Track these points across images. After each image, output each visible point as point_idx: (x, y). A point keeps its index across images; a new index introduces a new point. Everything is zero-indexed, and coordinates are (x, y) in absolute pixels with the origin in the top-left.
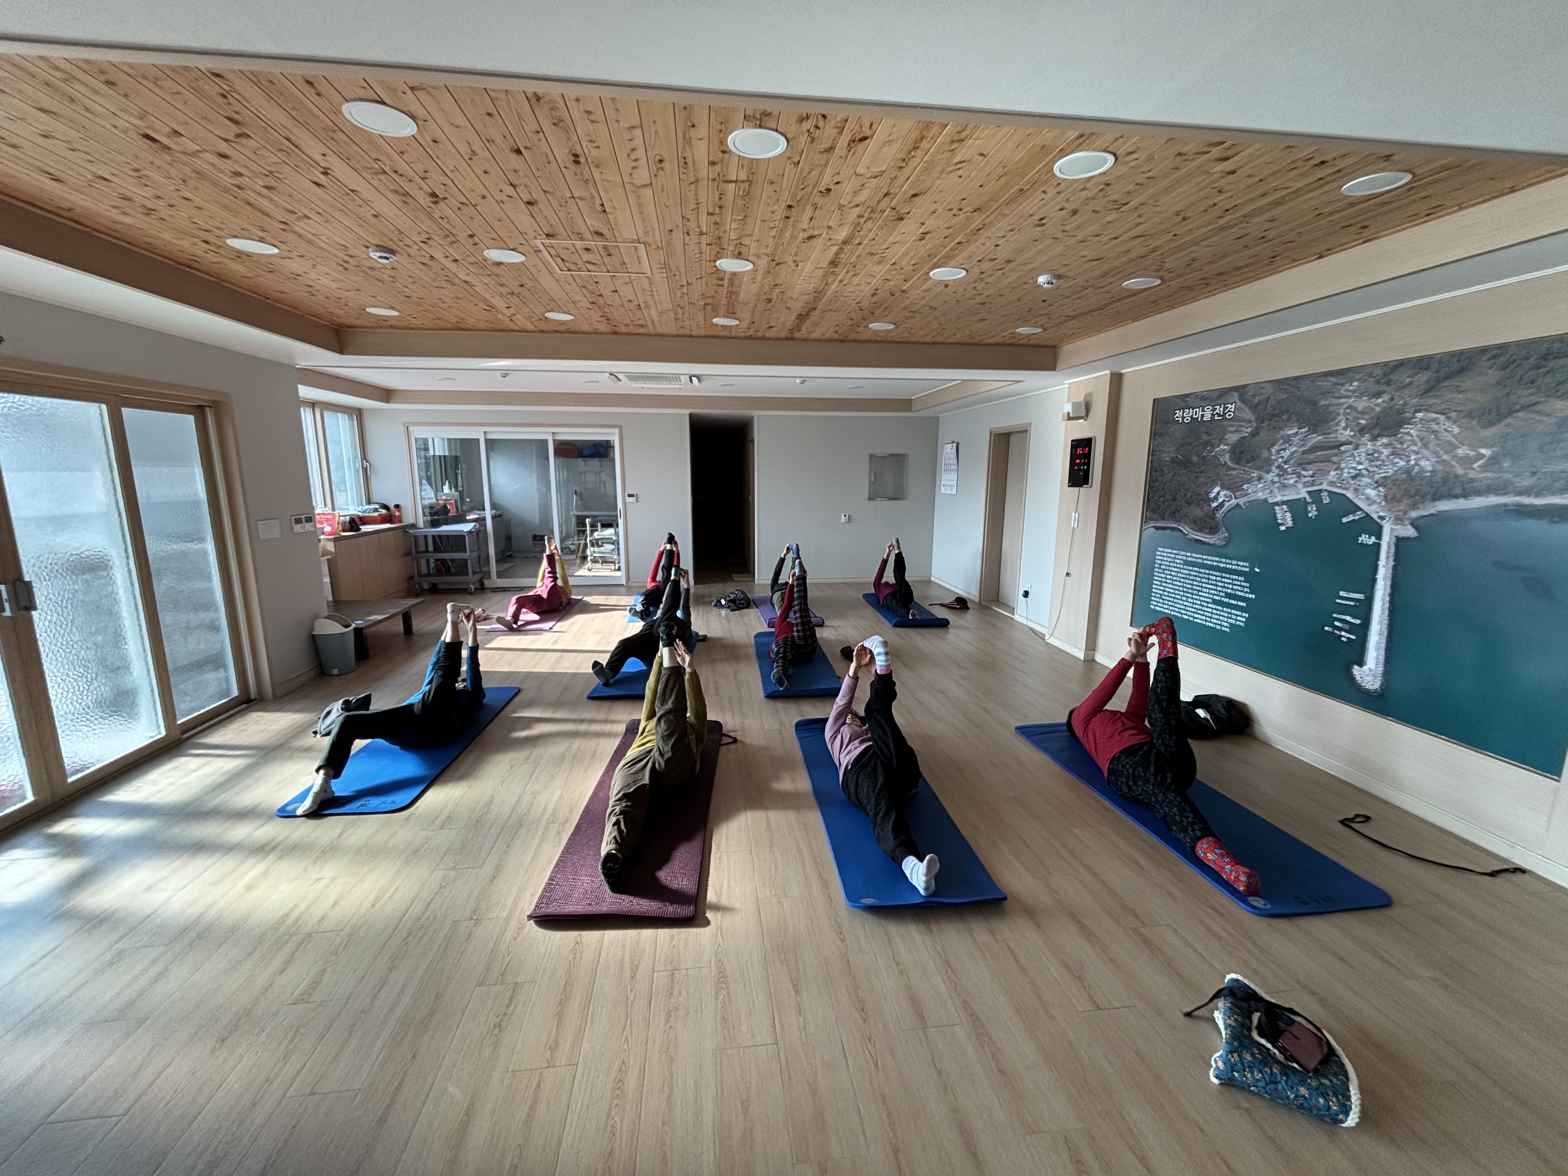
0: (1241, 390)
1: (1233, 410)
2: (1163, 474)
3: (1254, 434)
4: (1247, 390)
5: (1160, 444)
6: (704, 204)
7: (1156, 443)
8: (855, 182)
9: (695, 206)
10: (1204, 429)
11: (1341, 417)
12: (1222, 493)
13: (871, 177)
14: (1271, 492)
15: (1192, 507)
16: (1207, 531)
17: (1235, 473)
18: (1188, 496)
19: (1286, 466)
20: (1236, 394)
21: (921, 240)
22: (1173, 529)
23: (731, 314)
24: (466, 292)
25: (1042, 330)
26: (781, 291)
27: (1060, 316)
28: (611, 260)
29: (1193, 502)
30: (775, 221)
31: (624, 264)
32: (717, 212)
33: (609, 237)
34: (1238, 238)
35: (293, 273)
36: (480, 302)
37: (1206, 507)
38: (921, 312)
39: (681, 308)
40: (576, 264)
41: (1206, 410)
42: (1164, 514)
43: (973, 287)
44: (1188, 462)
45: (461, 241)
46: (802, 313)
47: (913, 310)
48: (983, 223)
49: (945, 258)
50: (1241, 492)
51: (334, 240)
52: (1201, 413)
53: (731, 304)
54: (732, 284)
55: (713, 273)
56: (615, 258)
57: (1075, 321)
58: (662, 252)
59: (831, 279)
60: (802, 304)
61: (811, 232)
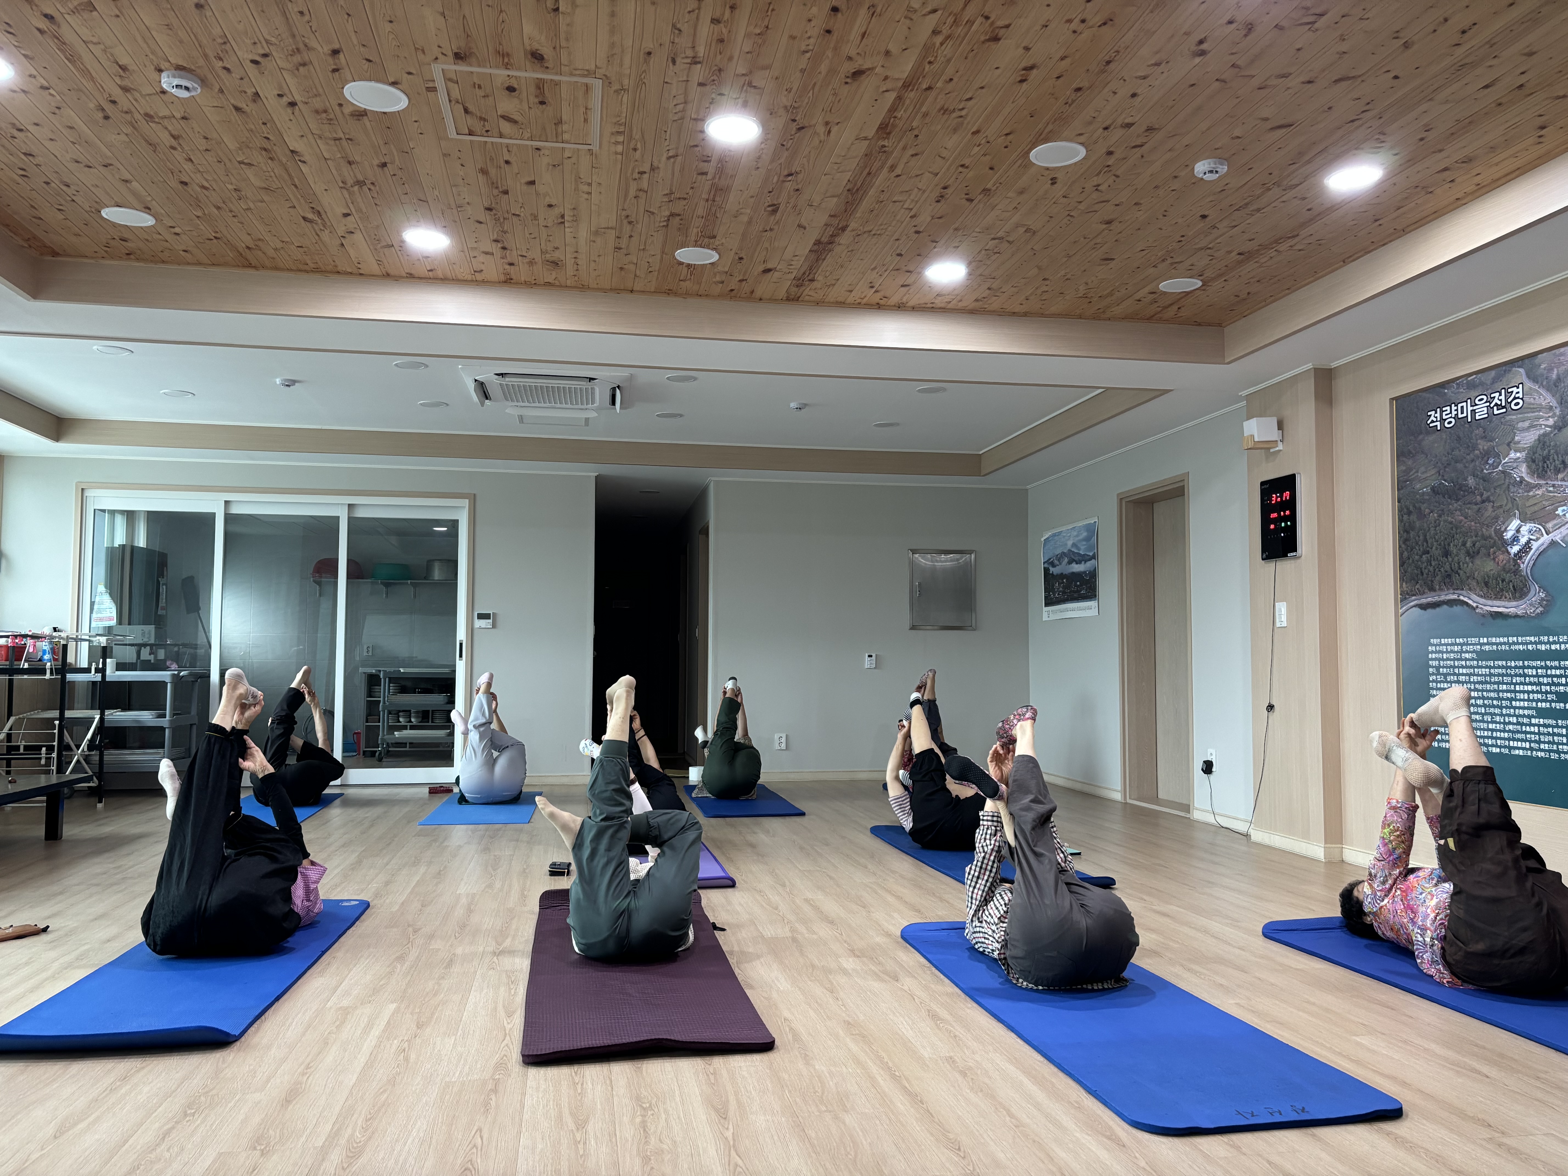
0: (1526, 362)
1: (1520, 395)
2: (1422, 516)
3: (1561, 426)
4: (1538, 361)
5: (1409, 470)
7: (1404, 468)
10: (1478, 432)
12: (1524, 529)
15: (1478, 561)
16: (1509, 595)
17: (1539, 492)
18: (1469, 544)
20: (1521, 370)
21: (1022, 81)
22: (1451, 603)
23: (706, 239)
24: (286, 177)
25: (1200, 284)
26: (796, 188)
27: (1230, 252)
28: (543, 112)
29: (1478, 553)
30: (809, 38)
31: (559, 122)
32: (725, 18)
33: (550, 65)
34: (1486, 87)
35: (13, 125)
36: (302, 201)
37: (1501, 557)
38: (1011, 239)
39: (630, 223)
40: (485, 120)
41: (1477, 402)
42: (1432, 581)
43: (1095, 183)
44: (1460, 489)
45: (316, 63)
46: (823, 239)
47: (999, 235)
48: (1116, 48)
49: (1055, 120)
50: (1555, 522)
51: (112, 55)
52: (1470, 409)
53: (710, 216)
54: (721, 170)
55: (696, 146)
56: (548, 109)
57: (1251, 265)
58: (625, 99)
59: (877, 164)
60: (824, 218)
61: (861, 62)
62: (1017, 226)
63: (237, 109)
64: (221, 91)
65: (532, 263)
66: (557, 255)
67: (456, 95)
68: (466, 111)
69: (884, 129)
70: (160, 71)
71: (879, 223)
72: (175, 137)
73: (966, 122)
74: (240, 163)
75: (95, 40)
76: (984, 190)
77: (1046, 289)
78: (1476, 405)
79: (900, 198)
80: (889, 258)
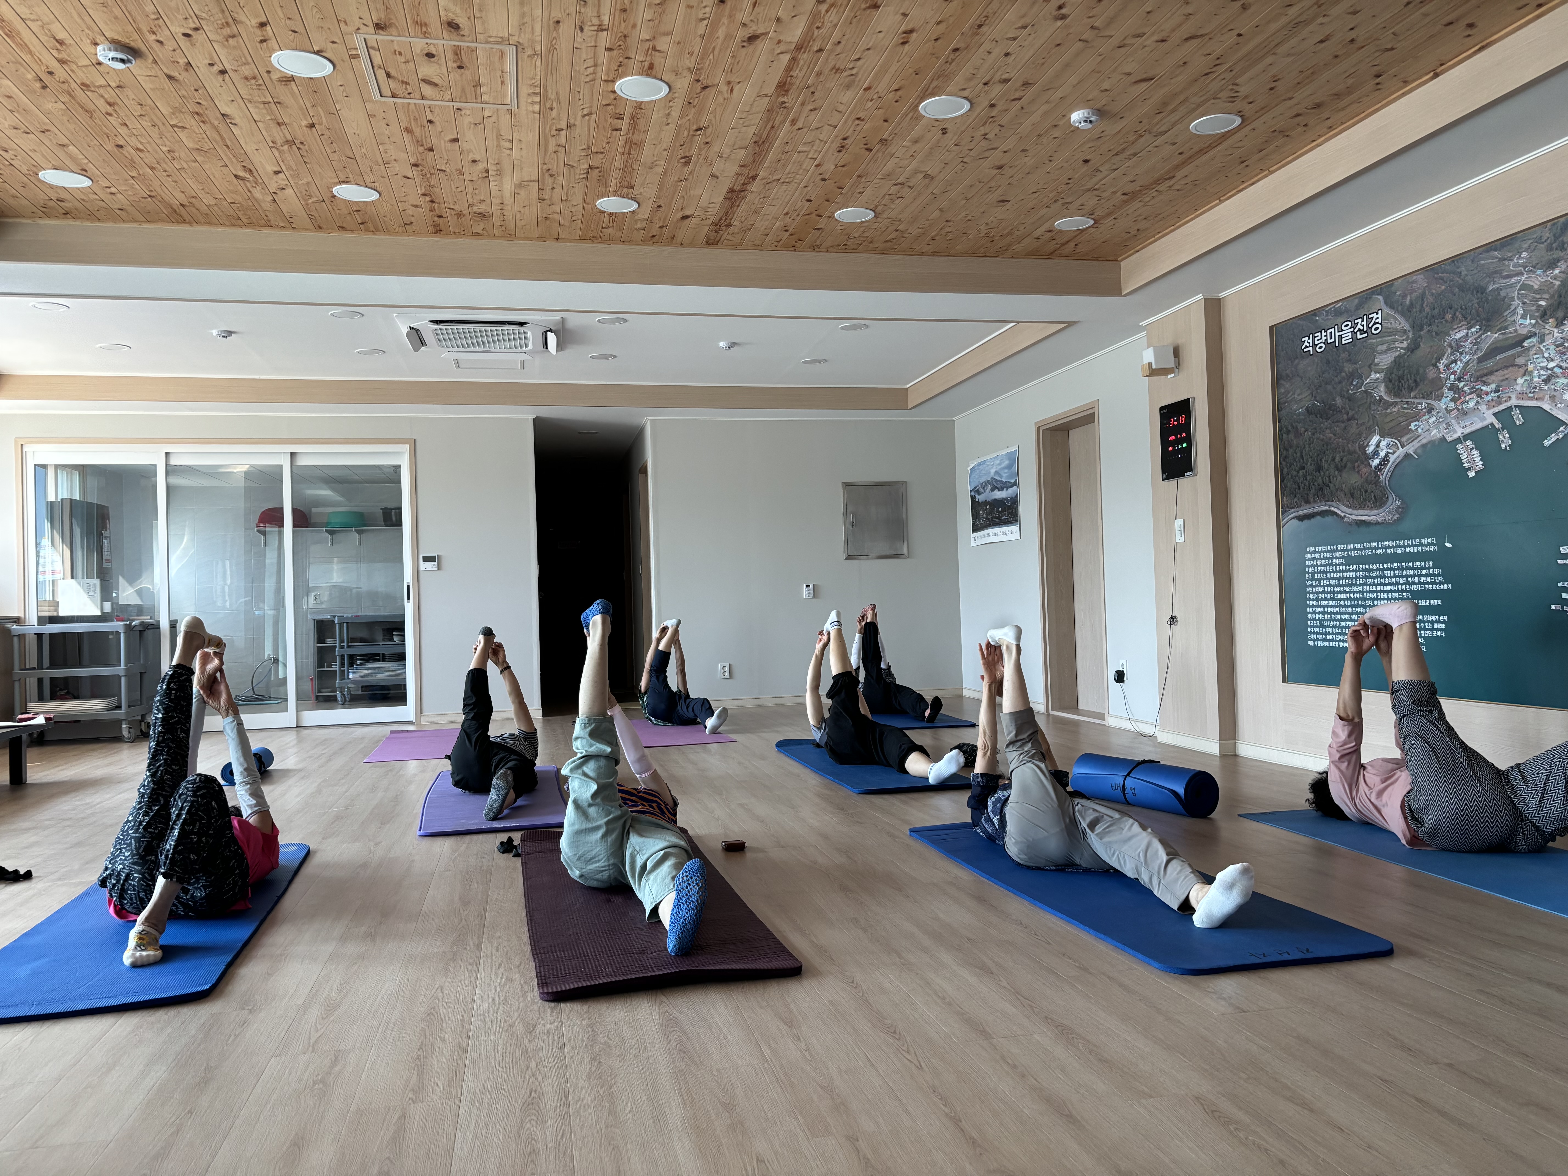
0: (1385, 290)
1: (1379, 321)
2: (1298, 434)
3: (1413, 348)
4: (1393, 289)
5: (1287, 392)
7: (1282, 390)
10: (1344, 355)
11: (1517, 301)
12: (1383, 443)
14: (1448, 425)
15: (1345, 475)
16: (1371, 504)
17: (1395, 409)
18: (1337, 459)
19: (1461, 385)
20: (1380, 297)
21: (904, 43)
22: (1323, 514)
23: (626, 189)
24: (218, 138)
25: (1092, 222)
26: (706, 141)
27: (1115, 193)
28: (461, 75)
29: (1345, 467)
30: (705, 7)
31: (478, 84)
33: (466, 34)
34: (1322, 41)
36: (234, 160)
37: (1364, 470)
38: (911, 184)
39: (551, 176)
40: (406, 83)
41: (1343, 328)
42: (1308, 495)
43: (983, 133)
44: (1330, 408)
45: (244, 35)
46: (735, 188)
47: (900, 181)
48: (983, 14)
49: (939, 77)
50: (1408, 436)
51: (49, 30)
52: (1337, 334)
53: (628, 169)
54: (634, 126)
55: (609, 105)
56: (467, 73)
57: (1136, 204)
58: (538, 63)
59: (779, 119)
60: (735, 168)
61: (754, 28)
62: (916, 172)
63: (170, 77)
64: (155, 61)
65: (460, 215)
66: (483, 208)
67: (377, 60)
68: (388, 75)
69: (783, 87)
70: (96, 44)
71: (787, 171)
72: (110, 104)
73: (857, 80)
74: (173, 126)
75: (32, 17)
76: (881, 140)
77: (949, 229)
78: (1343, 330)
79: (804, 149)
80: (799, 204)
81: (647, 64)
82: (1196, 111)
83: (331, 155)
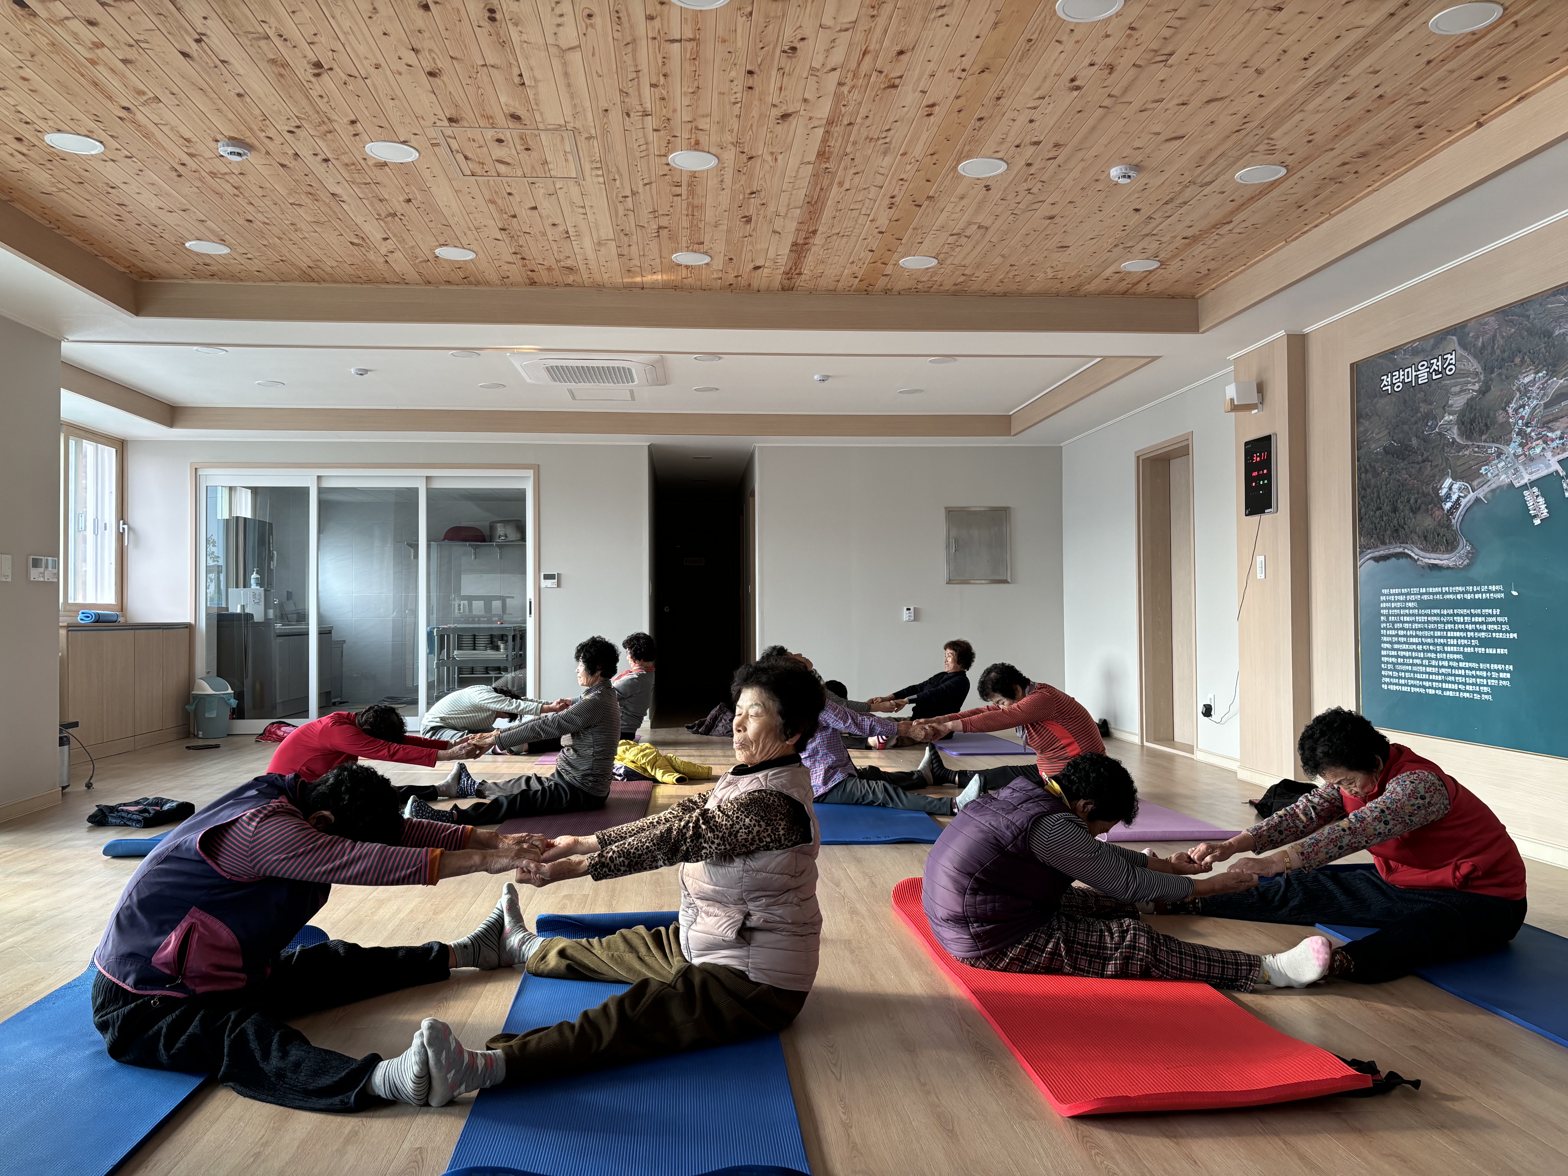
0: (1458, 330)
1: (1453, 361)
2: (1376, 474)
3: (1484, 391)
4: (1466, 330)
5: (1366, 431)
6: (646, 71)
7: (1360, 429)
8: (824, 36)
9: (634, 75)
10: (1421, 395)
12: (1456, 487)
13: (840, 31)
14: (1516, 470)
15: (1419, 517)
16: (1443, 548)
17: (1467, 453)
18: (1412, 501)
19: (1529, 430)
20: (1454, 338)
21: (929, 115)
22: (1398, 556)
23: (696, 245)
24: (331, 213)
25: (1158, 264)
26: (762, 202)
27: (1175, 237)
28: (529, 156)
29: (1419, 508)
30: (736, 93)
31: (545, 162)
32: (661, 83)
33: (528, 123)
34: (1348, 98)
35: (107, 184)
36: (348, 230)
37: (1437, 513)
38: (968, 234)
39: (626, 235)
40: (483, 164)
41: (1420, 368)
42: (1384, 536)
43: (1026, 188)
44: (1405, 449)
45: (339, 131)
46: (798, 242)
47: (955, 232)
48: (1000, 88)
49: (969, 143)
50: (1479, 480)
51: (178, 132)
52: (1414, 374)
53: (694, 227)
54: (692, 192)
55: (666, 175)
56: (534, 154)
57: (1198, 248)
58: (596, 144)
59: (826, 183)
60: (794, 225)
61: (784, 107)
62: (970, 224)
63: (283, 166)
64: (268, 153)
65: (549, 269)
66: (569, 263)
67: (455, 146)
68: (466, 158)
69: (823, 155)
70: (217, 141)
71: (844, 226)
72: (236, 188)
73: (892, 147)
74: (291, 204)
75: (163, 122)
76: (928, 197)
77: (1016, 273)
78: (1419, 370)
79: (857, 207)
80: (862, 254)
81: (693, 141)
82: (1235, 163)
83: (429, 224)
